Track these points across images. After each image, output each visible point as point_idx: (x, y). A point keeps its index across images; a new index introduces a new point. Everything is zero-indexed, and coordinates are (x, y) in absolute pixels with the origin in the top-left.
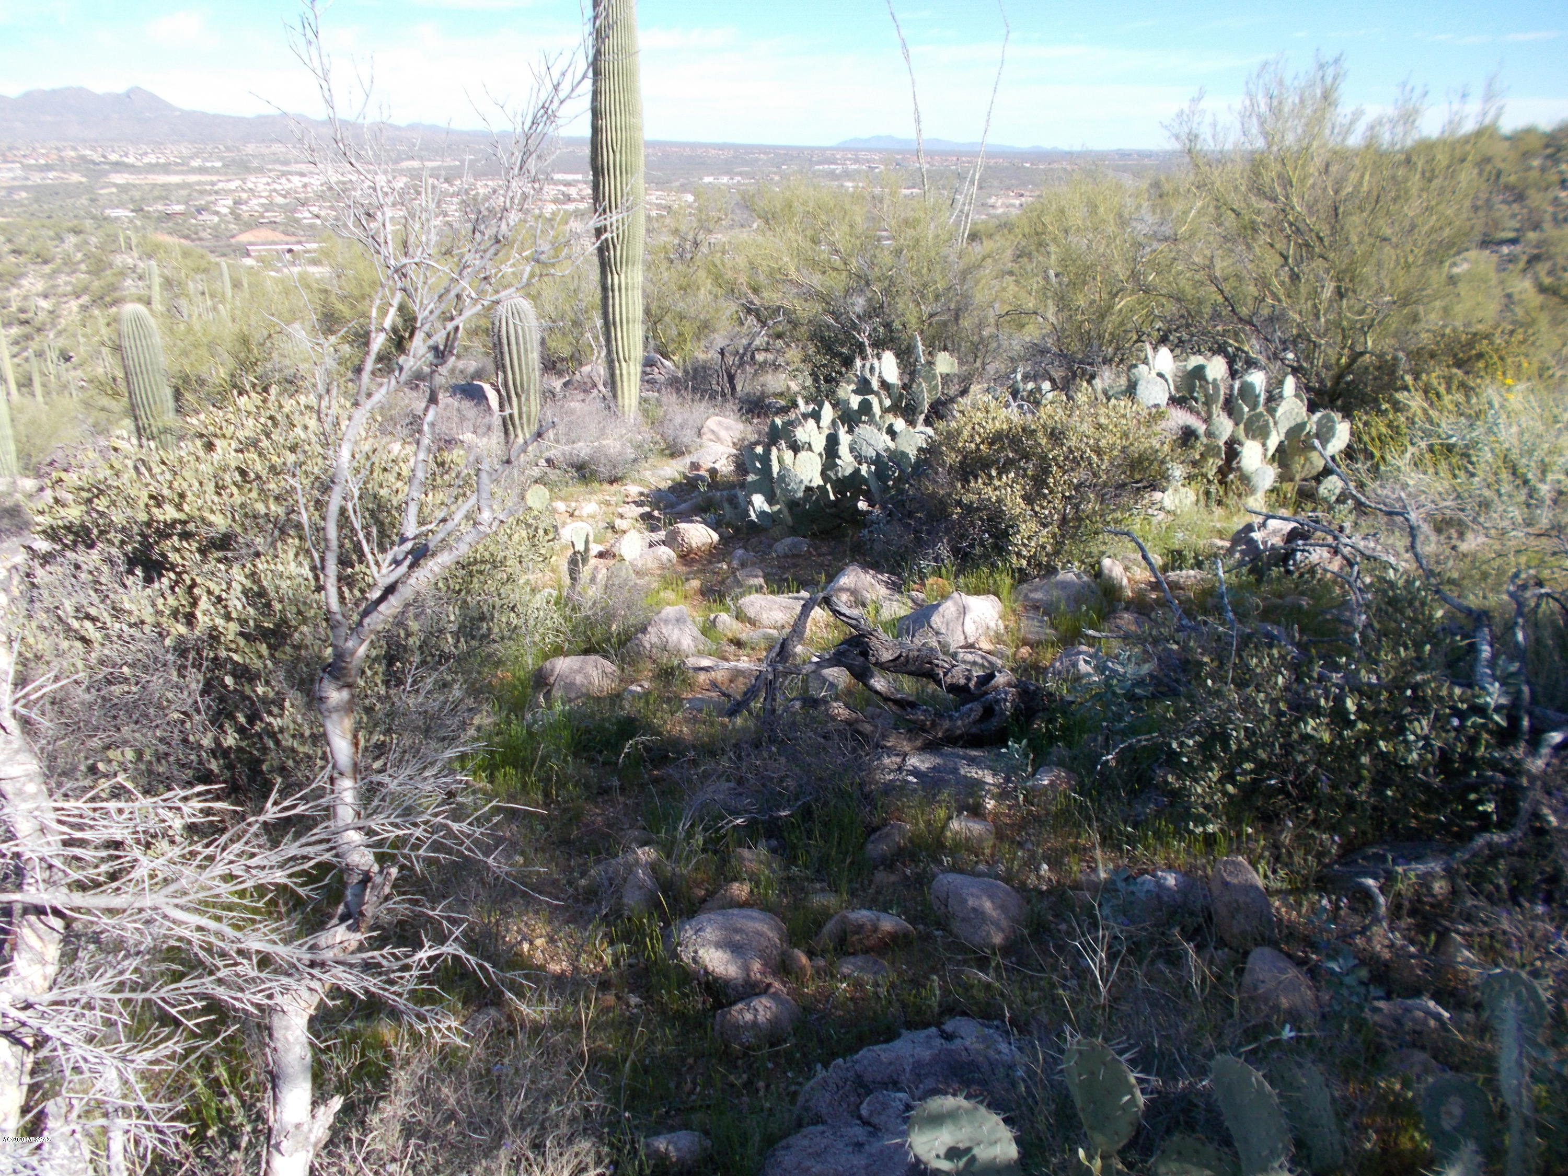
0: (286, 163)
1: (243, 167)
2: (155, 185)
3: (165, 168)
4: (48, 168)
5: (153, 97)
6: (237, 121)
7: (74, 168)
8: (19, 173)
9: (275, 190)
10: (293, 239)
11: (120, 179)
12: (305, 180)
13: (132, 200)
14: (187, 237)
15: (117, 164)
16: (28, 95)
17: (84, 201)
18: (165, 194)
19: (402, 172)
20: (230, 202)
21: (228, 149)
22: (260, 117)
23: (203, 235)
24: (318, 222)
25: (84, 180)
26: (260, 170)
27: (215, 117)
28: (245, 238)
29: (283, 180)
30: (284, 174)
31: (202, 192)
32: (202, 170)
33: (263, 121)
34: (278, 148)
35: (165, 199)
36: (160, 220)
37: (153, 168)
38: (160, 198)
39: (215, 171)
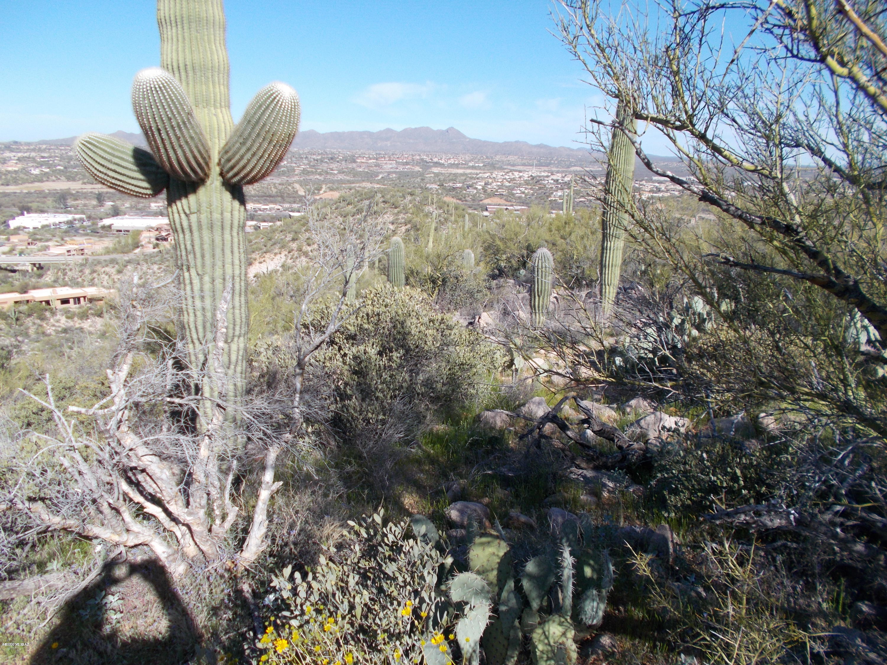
0: (513, 165)
1: (492, 166)
2: (451, 174)
3: (457, 166)
4: (407, 163)
5: (458, 132)
6: (494, 144)
7: (418, 164)
8: (394, 166)
9: (505, 179)
10: (510, 203)
11: (436, 170)
12: (521, 174)
13: (439, 180)
14: (460, 199)
15: (436, 163)
16: (405, 130)
17: (419, 180)
18: (454, 178)
19: (570, 173)
20: (483, 184)
21: (487, 158)
22: (505, 142)
23: (467, 199)
24: (524, 195)
25: (421, 170)
26: (501, 169)
27: (485, 142)
28: (486, 201)
29: (510, 174)
30: (511, 171)
31: (471, 178)
32: (473, 167)
33: (506, 144)
34: (511, 158)
35: (454, 180)
36: (450, 190)
37: (452, 166)
38: (452, 180)
39: (479, 168)
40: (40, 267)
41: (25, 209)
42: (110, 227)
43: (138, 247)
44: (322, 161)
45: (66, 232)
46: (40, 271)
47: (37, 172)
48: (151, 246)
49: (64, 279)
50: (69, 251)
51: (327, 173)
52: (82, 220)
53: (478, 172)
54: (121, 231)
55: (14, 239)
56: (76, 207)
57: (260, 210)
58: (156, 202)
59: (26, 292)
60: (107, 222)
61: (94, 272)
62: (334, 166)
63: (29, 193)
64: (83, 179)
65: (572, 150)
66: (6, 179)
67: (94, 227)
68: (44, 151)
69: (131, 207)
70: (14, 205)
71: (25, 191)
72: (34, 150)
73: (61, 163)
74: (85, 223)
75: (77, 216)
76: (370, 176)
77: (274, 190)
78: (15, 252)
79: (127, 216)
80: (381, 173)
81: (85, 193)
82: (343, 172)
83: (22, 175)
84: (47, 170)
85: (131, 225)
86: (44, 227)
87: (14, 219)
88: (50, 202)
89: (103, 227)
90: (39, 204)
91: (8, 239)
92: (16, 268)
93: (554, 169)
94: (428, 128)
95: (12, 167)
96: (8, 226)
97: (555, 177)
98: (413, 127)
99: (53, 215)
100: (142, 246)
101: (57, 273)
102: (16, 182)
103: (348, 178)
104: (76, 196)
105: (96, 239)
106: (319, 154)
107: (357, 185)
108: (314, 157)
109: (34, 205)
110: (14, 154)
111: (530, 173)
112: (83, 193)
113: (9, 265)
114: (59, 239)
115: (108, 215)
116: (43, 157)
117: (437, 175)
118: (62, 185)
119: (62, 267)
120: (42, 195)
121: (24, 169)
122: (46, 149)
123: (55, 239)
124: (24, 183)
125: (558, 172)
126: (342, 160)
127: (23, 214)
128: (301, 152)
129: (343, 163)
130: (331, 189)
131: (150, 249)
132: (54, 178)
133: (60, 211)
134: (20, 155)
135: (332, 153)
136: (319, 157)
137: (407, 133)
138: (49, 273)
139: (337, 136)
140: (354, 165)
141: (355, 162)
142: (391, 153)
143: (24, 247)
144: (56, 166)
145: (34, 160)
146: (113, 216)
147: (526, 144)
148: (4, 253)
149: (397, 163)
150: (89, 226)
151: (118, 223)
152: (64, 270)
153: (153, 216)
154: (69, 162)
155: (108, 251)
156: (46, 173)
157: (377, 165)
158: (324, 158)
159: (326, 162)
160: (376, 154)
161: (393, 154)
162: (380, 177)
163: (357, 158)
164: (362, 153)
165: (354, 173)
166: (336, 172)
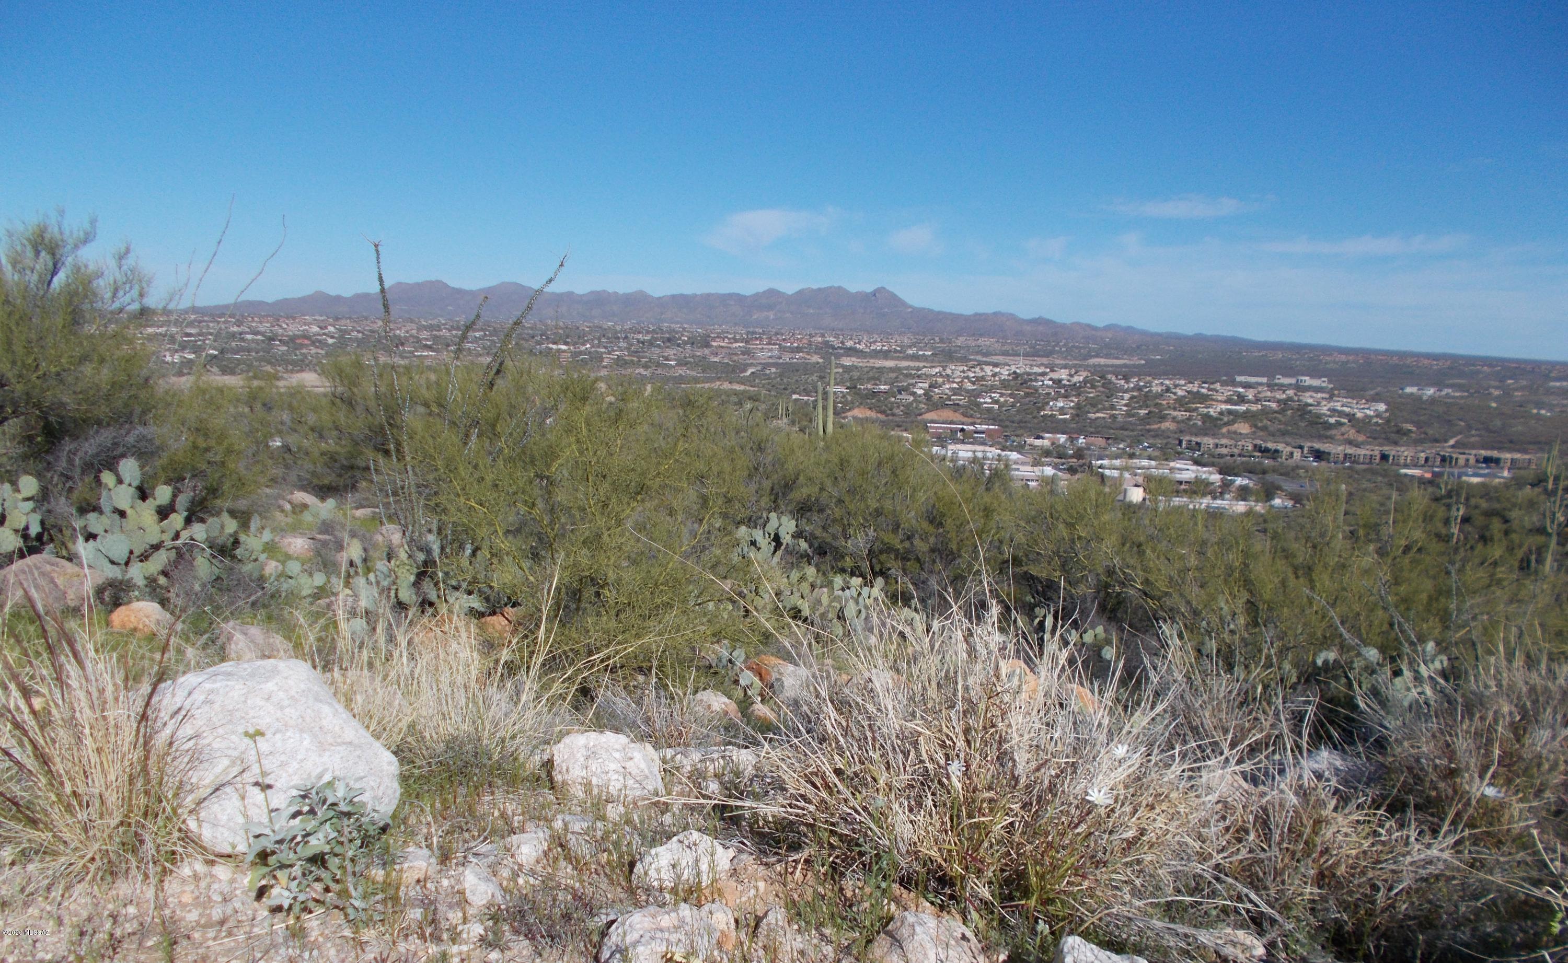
0: (986, 355)
1: (948, 356)
2: (873, 367)
3: (886, 355)
4: (798, 350)
5: (894, 296)
6: (955, 318)
7: (818, 350)
8: (776, 353)
9: (967, 377)
10: (970, 420)
11: (847, 361)
12: (997, 370)
13: (851, 379)
14: (882, 412)
15: (850, 349)
16: (801, 292)
17: (815, 377)
18: (878, 375)
19: (1085, 368)
20: (926, 385)
21: (942, 341)
22: (976, 314)
23: (896, 411)
24: (996, 406)
25: (821, 361)
26: (964, 360)
27: (939, 313)
28: (929, 416)
29: (977, 370)
30: (980, 364)
31: (908, 376)
32: (915, 357)
33: (978, 318)
34: (985, 342)
35: (876, 380)
36: (867, 397)
37: (876, 354)
38: (873, 378)
39: (924, 358)
44: (651, 344)
51: (658, 365)
53: (921, 365)
62: (670, 352)
64: (248, 371)
65: (1095, 329)
68: (191, 324)
72: (174, 323)
73: (216, 344)
76: (732, 371)
80: (752, 365)
82: (686, 364)
84: (192, 356)
93: (1058, 362)
94: (840, 288)
97: (1055, 376)
98: (815, 287)
103: (694, 373)
106: (648, 332)
107: (707, 385)
108: (640, 336)
111: (1013, 368)
116: (188, 335)
117: (847, 369)
122: (195, 320)
125: (1065, 367)
126: (685, 343)
128: (618, 328)
129: (688, 347)
135: (670, 331)
136: (648, 337)
137: (804, 298)
139: (682, 302)
140: (707, 351)
141: (708, 345)
142: (773, 331)
144: (206, 350)
145: (172, 339)
147: (1012, 317)
149: (782, 349)
154: (228, 344)
156: (190, 361)
157: (747, 352)
158: (657, 339)
159: (659, 346)
160: (748, 333)
161: (777, 334)
162: (748, 373)
163: (714, 339)
164: (723, 332)
165: (703, 364)
166: (673, 363)
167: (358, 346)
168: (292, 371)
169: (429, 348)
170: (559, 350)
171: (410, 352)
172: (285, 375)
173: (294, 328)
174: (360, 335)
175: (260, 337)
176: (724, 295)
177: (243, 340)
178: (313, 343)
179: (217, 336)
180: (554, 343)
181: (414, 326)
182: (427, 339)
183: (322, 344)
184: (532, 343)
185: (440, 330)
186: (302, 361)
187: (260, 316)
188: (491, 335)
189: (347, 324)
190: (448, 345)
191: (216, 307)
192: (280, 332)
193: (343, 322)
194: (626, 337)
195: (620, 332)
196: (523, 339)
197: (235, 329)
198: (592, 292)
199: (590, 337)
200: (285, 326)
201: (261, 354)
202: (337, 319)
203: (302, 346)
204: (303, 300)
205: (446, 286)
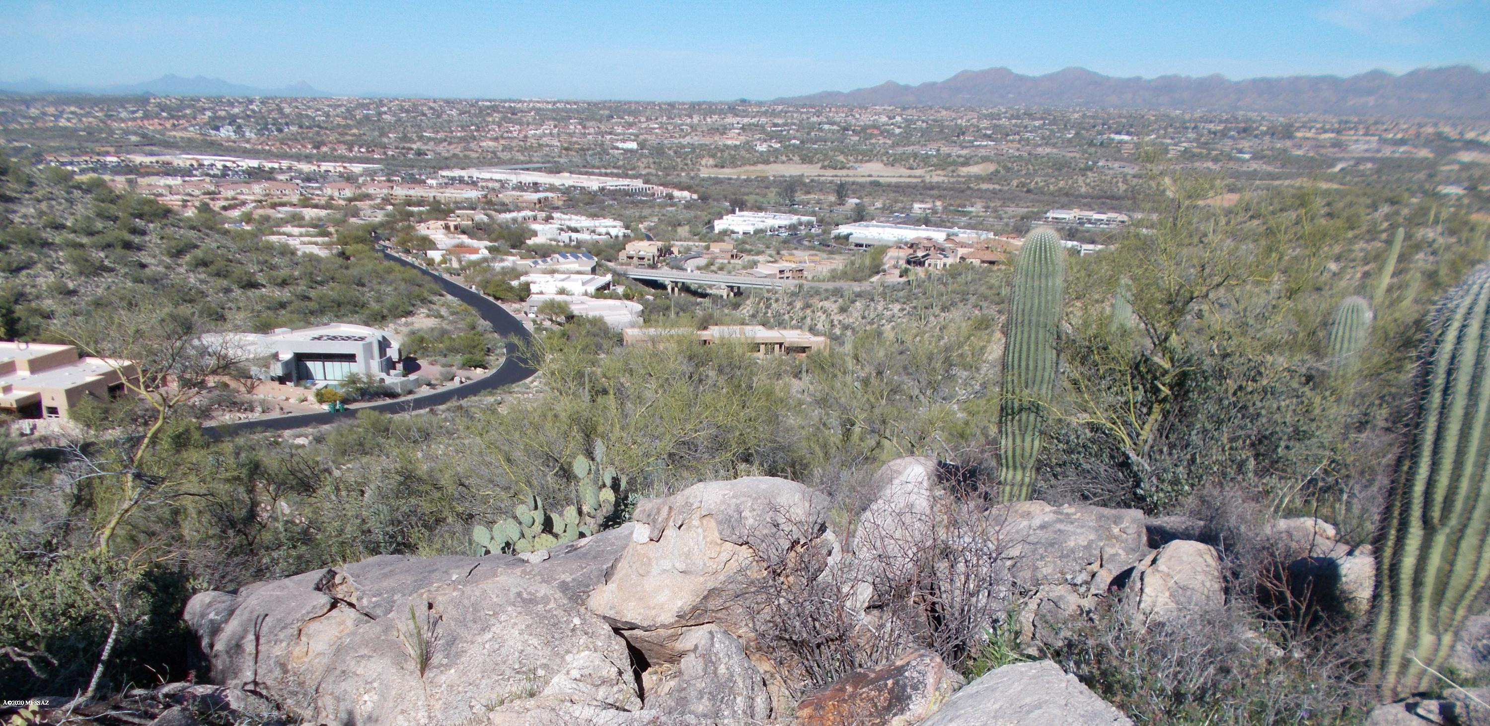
40: (739, 293)
41: (738, 204)
42: (847, 237)
43: (878, 273)
44: (1224, 134)
45: (785, 242)
46: (738, 299)
47: (762, 148)
48: (897, 272)
49: (766, 313)
50: (781, 272)
51: (1230, 158)
52: (810, 225)
54: (861, 245)
55: (715, 248)
56: (805, 204)
57: (1089, 221)
58: (922, 202)
59: (705, 328)
60: (843, 230)
61: (807, 306)
62: (1245, 144)
63: (748, 180)
64: (824, 161)
66: (721, 157)
67: (825, 236)
68: (778, 115)
69: (884, 209)
70: (725, 198)
71: (743, 177)
72: (765, 114)
73: (798, 134)
74: (813, 230)
75: (804, 219)
76: (1316, 166)
77: (1122, 187)
78: (713, 268)
79: (874, 222)
80: (1341, 160)
81: (823, 183)
82: (1263, 157)
83: (743, 153)
84: (778, 146)
85: (877, 236)
86: (757, 232)
87: (721, 218)
88: (772, 195)
89: (838, 238)
90: (758, 197)
91: (708, 248)
92: (709, 291)
95: (733, 139)
96: (712, 228)
98: (1432, 66)
99: (772, 215)
100: (884, 271)
101: (759, 303)
102: (734, 163)
103: (1270, 169)
104: (809, 188)
105: (825, 255)
106: (1221, 122)
107: (1287, 183)
108: (1211, 126)
109: (751, 199)
110: (738, 119)
112: (819, 183)
113: (700, 287)
114: (774, 253)
115: (848, 220)
116: (775, 125)
118: (792, 169)
119: (766, 295)
120: (764, 183)
121: (747, 143)
122: (782, 111)
123: (768, 252)
124: (744, 164)
126: (1264, 134)
127: (733, 212)
128: (1187, 117)
129: (1267, 138)
130: (1232, 190)
131: (894, 278)
132: (784, 158)
133: (783, 209)
134: (746, 120)
135: (1247, 120)
136: (1220, 127)
137: (1418, 80)
138: (748, 302)
139: (1264, 86)
140: (1288, 143)
141: (1290, 137)
142: (1371, 121)
143: (726, 261)
144: (790, 139)
145: (761, 128)
146: (855, 221)
148: (699, 268)
149: (1383, 141)
150: (818, 235)
151: (860, 232)
152: (768, 299)
153: (913, 224)
154: (808, 134)
155: (834, 276)
156: (776, 150)
157: (1337, 144)
158: (1230, 130)
159: (1233, 138)
160: (1340, 123)
161: (1376, 123)
162: (1337, 169)
163: (1298, 129)
164: (1310, 121)
165: (1284, 158)
166: (1247, 156)
167: (922, 136)
168: (861, 161)
169: (989, 137)
170: (1121, 142)
171: (970, 142)
172: (856, 165)
173: (866, 119)
174: (924, 125)
175: (835, 127)
176: (1316, 78)
177: (821, 130)
178: (882, 133)
179: (800, 126)
180: (1116, 133)
181: (975, 115)
182: (986, 129)
183: (889, 134)
184: (1093, 133)
185: (1000, 119)
186: (872, 151)
187: (837, 107)
188: (1049, 124)
189: (912, 114)
190: (1007, 135)
191: (800, 98)
192: (854, 121)
193: (909, 112)
194: (1195, 127)
195: (1190, 121)
196: (1084, 129)
197: (814, 119)
198: (1163, 78)
199: (1156, 126)
200: (858, 116)
201: (836, 143)
202: (904, 109)
203: (871, 136)
204: (874, 91)
205: (1008, 72)
